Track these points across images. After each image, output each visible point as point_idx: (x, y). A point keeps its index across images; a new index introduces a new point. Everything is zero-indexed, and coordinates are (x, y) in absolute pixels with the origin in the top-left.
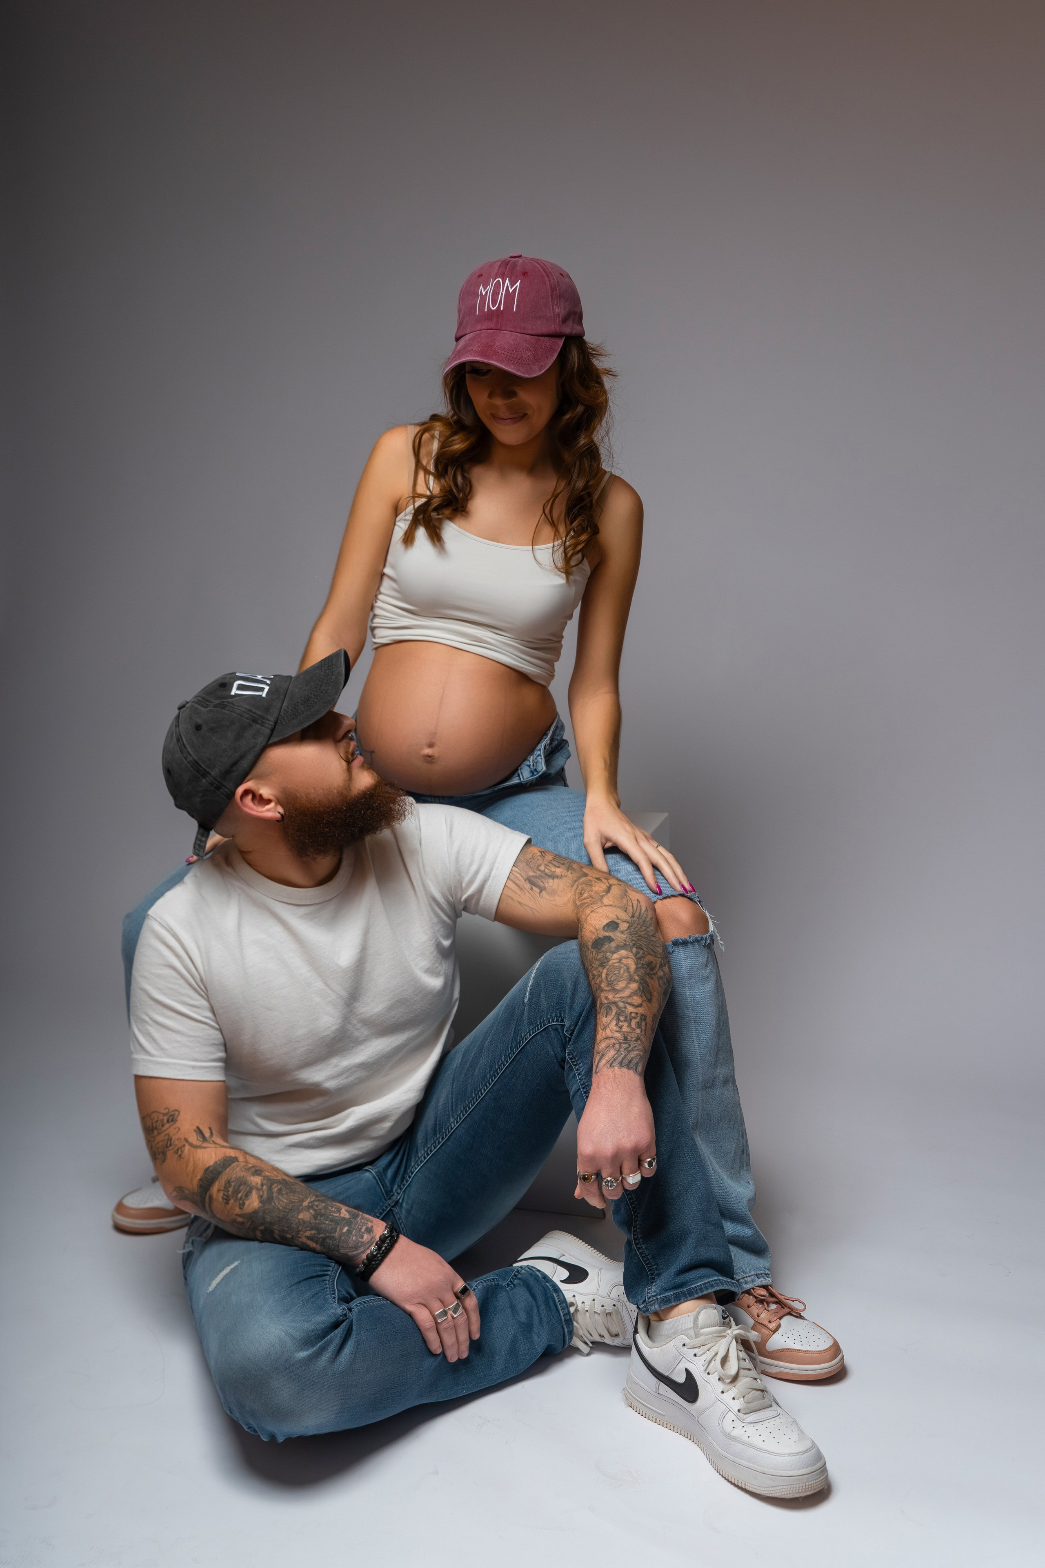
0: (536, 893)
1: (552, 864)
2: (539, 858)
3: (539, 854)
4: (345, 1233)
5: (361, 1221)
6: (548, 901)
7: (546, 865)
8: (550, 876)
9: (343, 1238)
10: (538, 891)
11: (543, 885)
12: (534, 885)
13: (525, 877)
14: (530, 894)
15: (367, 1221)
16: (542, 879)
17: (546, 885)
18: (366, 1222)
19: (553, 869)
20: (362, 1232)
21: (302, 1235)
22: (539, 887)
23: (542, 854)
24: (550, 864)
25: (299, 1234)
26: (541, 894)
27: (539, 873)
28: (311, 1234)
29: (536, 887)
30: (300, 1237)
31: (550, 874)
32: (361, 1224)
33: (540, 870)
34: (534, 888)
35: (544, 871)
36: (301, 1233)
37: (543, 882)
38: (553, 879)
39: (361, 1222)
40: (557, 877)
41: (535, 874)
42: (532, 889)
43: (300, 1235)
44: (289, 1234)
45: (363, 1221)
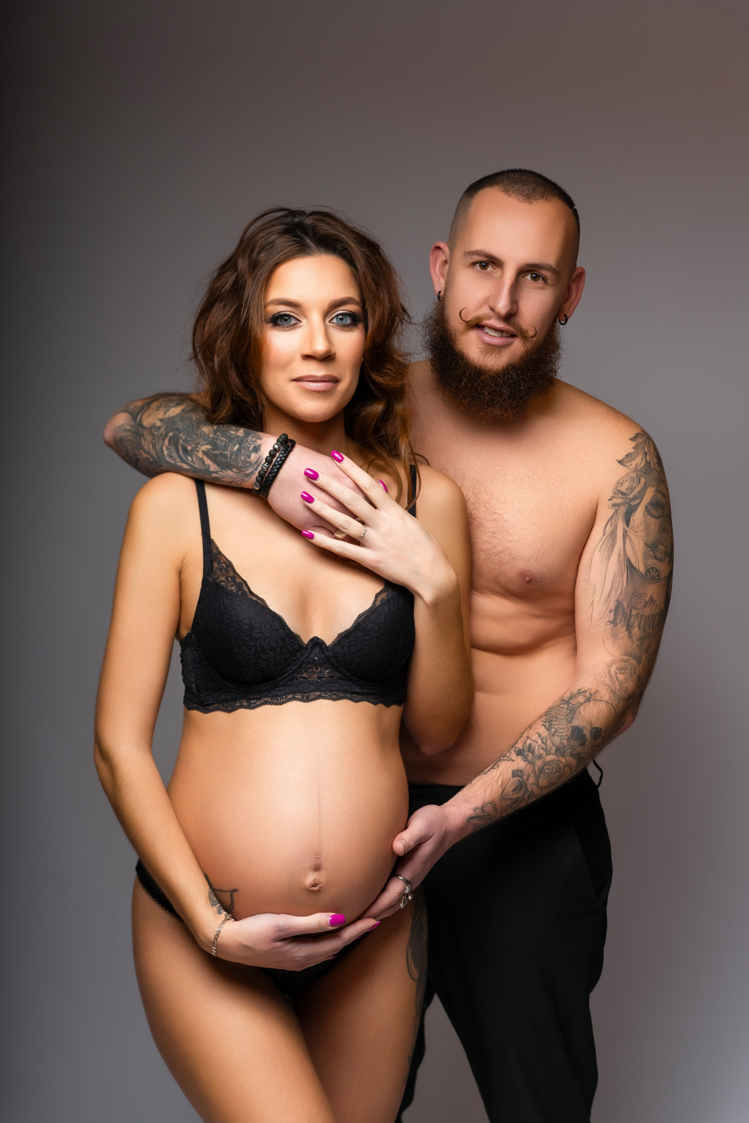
0: (608, 618)
1: (641, 620)
2: (643, 602)
3: (647, 599)
6: (605, 632)
7: (638, 614)
8: (628, 625)
10: (611, 619)
11: (618, 623)
12: (615, 612)
13: (620, 599)
14: (605, 612)
16: (623, 618)
17: (619, 626)
19: (636, 624)
22: (615, 619)
23: (648, 602)
24: (639, 617)
26: (609, 623)
27: (628, 611)
29: (614, 616)
31: (631, 624)
33: (631, 611)
34: (613, 613)
35: (632, 616)
37: (621, 620)
38: (626, 630)
40: (630, 633)
41: (626, 608)
42: (611, 611)
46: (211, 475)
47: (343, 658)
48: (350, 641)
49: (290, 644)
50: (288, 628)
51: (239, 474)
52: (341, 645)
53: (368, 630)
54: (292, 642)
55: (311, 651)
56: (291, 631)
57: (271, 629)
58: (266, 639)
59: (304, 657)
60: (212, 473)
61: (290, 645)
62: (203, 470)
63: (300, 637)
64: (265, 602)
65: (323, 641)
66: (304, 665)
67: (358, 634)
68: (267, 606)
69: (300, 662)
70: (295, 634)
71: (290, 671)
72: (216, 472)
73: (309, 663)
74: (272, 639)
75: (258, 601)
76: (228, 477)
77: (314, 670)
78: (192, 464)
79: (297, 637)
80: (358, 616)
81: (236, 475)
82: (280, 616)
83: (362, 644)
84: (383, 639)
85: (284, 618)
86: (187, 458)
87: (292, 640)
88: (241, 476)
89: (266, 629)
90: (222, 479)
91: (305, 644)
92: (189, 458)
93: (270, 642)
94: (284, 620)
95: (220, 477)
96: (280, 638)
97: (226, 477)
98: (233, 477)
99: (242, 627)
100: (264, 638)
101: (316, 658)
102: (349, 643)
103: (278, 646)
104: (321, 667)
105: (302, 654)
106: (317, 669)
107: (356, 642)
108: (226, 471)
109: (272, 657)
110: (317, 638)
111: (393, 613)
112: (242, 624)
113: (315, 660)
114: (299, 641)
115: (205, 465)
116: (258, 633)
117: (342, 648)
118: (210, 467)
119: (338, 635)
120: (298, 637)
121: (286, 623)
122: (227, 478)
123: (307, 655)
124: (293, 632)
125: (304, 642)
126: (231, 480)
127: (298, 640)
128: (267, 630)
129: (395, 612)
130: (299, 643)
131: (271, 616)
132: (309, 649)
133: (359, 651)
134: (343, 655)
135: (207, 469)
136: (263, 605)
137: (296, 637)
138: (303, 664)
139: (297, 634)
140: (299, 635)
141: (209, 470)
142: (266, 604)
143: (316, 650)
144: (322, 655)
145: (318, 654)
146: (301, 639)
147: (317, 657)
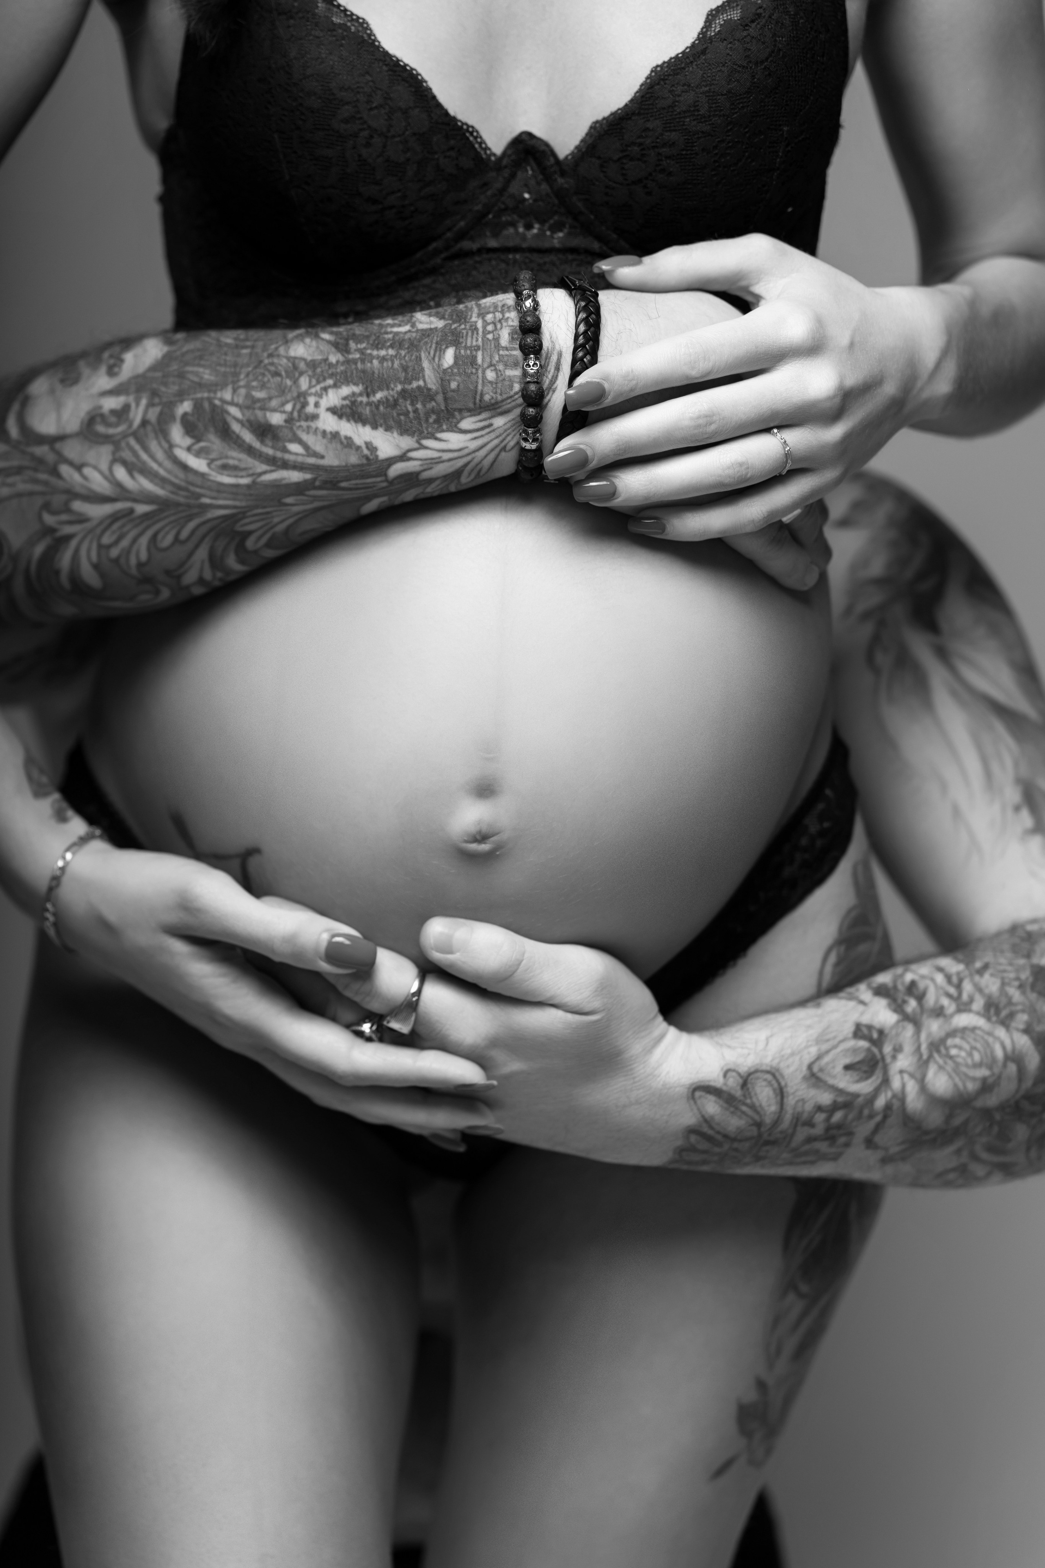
4: (451, 367)
5: (484, 321)
9: (454, 385)
15: (502, 312)
18: (499, 315)
20: (507, 349)
21: (317, 405)
25: (305, 404)
28: (344, 399)
30: (315, 417)
32: (490, 328)
36: (312, 400)
39: (486, 324)
43: (310, 409)
44: (274, 410)
45: (489, 317)
46: (386, 475)
47: (607, 194)
48: (627, 146)
49: (448, 154)
50: (439, 105)
51: (487, 430)
52: (599, 158)
53: (680, 113)
54: (452, 148)
55: (513, 176)
56: (446, 113)
57: (387, 107)
58: (371, 137)
59: (489, 193)
60: (389, 466)
61: (445, 157)
62: (354, 466)
63: (477, 132)
64: (370, 29)
65: (547, 145)
66: (490, 216)
67: (649, 125)
68: (375, 40)
69: (478, 207)
70: (463, 124)
71: (449, 235)
72: (403, 457)
73: (506, 209)
74: (394, 136)
75: (349, 24)
76: (446, 456)
77: (521, 230)
78: (312, 460)
79: (467, 130)
80: (652, 71)
81: (475, 438)
82: (412, 69)
83: (659, 154)
84: (722, 141)
85: (426, 77)
86: (285, 450)
87: (452, 142)
88: (493, 435)
89: (371, 109)
90: (426, 475)
91: (494, 155)
92: (294, 447)
93: (385, 146)
94: (426, 82)
95: (418, 469)
96: (414, 134)
97: (438, 461)
98: (466, 451)
99: (301, 105)
100: (366, 133)
101: (527, 196)
102: (622, 151)
103: (408, 160)
104: (542, 222)
105: (485, 184)
106: (529, 227)
107: (643, 149)
108: (436, 439)
109: (393, 193)
110: (530, 135)
111: (756, 64)
112: (301, 94)
113: (525, 200)
114: (477, 146)
115: (358, 448)
116: (346, 121)
117: (602, 166)
118: (376, 449)
119: (591, 128)
120: (471, 133)
121: (430, 89)
122: (443, 462)
123: (498, 185)
124: (454, 119)
125: (490, 149)
126: (460, 463)
127: (471, 142)
128: (376, 111)
129: (762, 62)
130: (475, 149)
131: (385, 68)
132: (506, 167)
133: (650, 174)
134: (607, 187)
135: (367, 458)
136: (362, 37)
137: (464, 134)
138: (488, 213)
139: (466, 124)
140: (473, 127)
141: (377, 456)
142: (371, 34)
143: (527, 171)
144: (544, 187)
145: (532, 182)
146: (481, 137)
147: (529, 193)
